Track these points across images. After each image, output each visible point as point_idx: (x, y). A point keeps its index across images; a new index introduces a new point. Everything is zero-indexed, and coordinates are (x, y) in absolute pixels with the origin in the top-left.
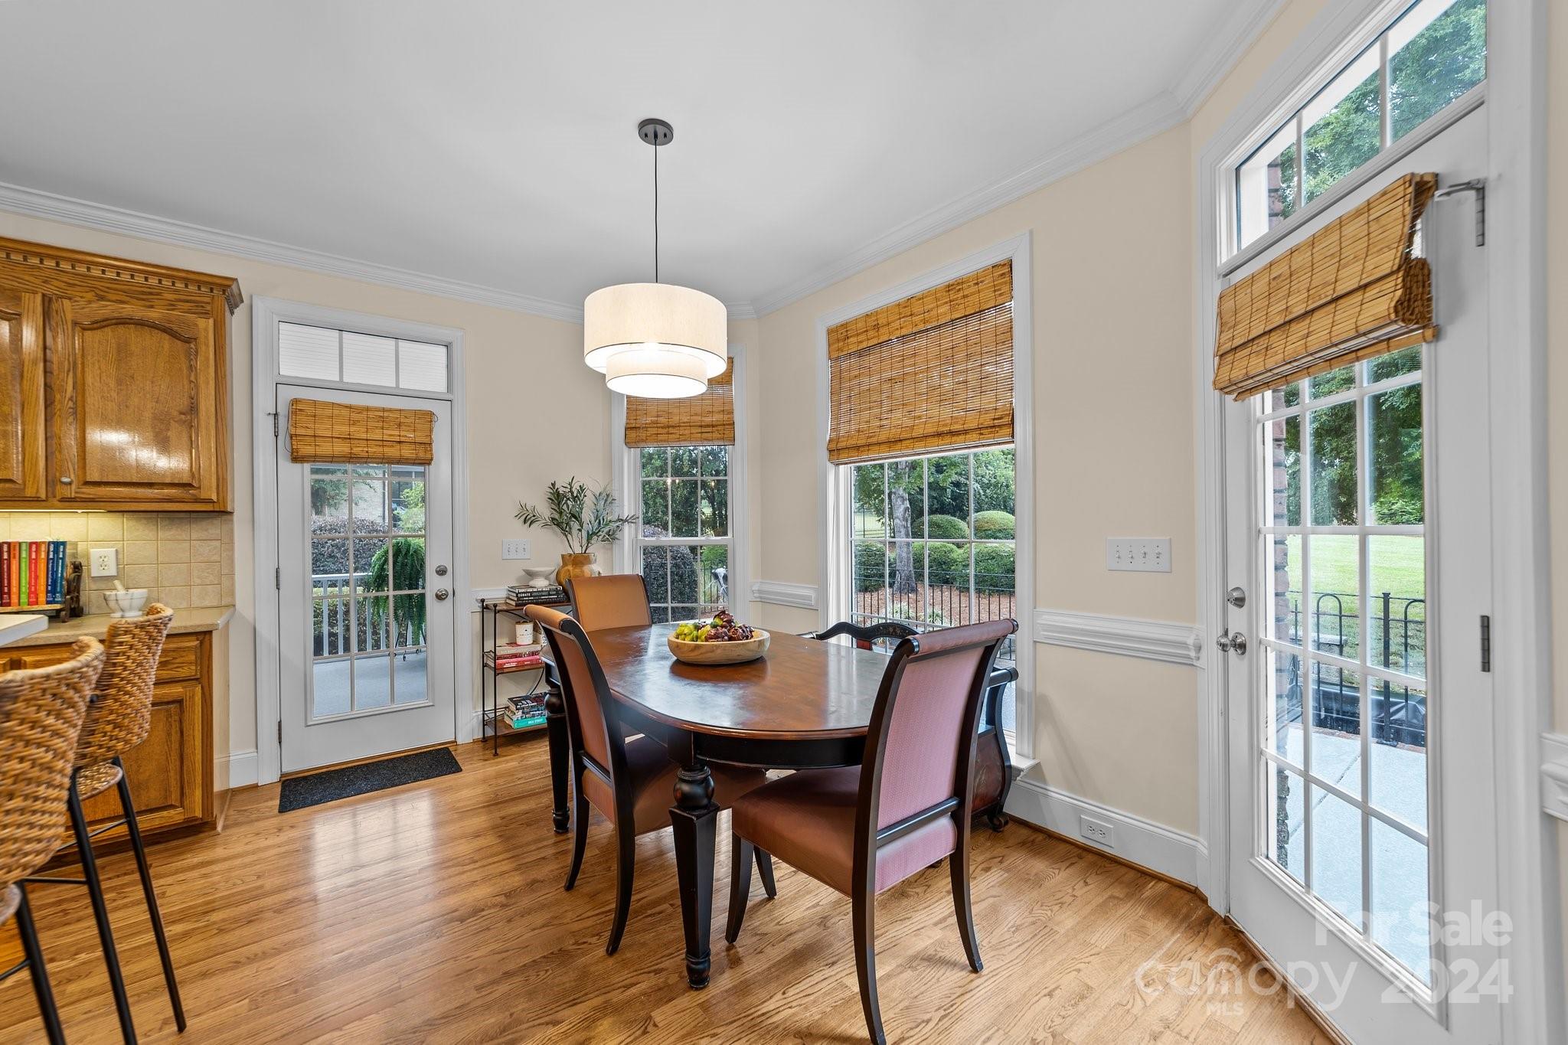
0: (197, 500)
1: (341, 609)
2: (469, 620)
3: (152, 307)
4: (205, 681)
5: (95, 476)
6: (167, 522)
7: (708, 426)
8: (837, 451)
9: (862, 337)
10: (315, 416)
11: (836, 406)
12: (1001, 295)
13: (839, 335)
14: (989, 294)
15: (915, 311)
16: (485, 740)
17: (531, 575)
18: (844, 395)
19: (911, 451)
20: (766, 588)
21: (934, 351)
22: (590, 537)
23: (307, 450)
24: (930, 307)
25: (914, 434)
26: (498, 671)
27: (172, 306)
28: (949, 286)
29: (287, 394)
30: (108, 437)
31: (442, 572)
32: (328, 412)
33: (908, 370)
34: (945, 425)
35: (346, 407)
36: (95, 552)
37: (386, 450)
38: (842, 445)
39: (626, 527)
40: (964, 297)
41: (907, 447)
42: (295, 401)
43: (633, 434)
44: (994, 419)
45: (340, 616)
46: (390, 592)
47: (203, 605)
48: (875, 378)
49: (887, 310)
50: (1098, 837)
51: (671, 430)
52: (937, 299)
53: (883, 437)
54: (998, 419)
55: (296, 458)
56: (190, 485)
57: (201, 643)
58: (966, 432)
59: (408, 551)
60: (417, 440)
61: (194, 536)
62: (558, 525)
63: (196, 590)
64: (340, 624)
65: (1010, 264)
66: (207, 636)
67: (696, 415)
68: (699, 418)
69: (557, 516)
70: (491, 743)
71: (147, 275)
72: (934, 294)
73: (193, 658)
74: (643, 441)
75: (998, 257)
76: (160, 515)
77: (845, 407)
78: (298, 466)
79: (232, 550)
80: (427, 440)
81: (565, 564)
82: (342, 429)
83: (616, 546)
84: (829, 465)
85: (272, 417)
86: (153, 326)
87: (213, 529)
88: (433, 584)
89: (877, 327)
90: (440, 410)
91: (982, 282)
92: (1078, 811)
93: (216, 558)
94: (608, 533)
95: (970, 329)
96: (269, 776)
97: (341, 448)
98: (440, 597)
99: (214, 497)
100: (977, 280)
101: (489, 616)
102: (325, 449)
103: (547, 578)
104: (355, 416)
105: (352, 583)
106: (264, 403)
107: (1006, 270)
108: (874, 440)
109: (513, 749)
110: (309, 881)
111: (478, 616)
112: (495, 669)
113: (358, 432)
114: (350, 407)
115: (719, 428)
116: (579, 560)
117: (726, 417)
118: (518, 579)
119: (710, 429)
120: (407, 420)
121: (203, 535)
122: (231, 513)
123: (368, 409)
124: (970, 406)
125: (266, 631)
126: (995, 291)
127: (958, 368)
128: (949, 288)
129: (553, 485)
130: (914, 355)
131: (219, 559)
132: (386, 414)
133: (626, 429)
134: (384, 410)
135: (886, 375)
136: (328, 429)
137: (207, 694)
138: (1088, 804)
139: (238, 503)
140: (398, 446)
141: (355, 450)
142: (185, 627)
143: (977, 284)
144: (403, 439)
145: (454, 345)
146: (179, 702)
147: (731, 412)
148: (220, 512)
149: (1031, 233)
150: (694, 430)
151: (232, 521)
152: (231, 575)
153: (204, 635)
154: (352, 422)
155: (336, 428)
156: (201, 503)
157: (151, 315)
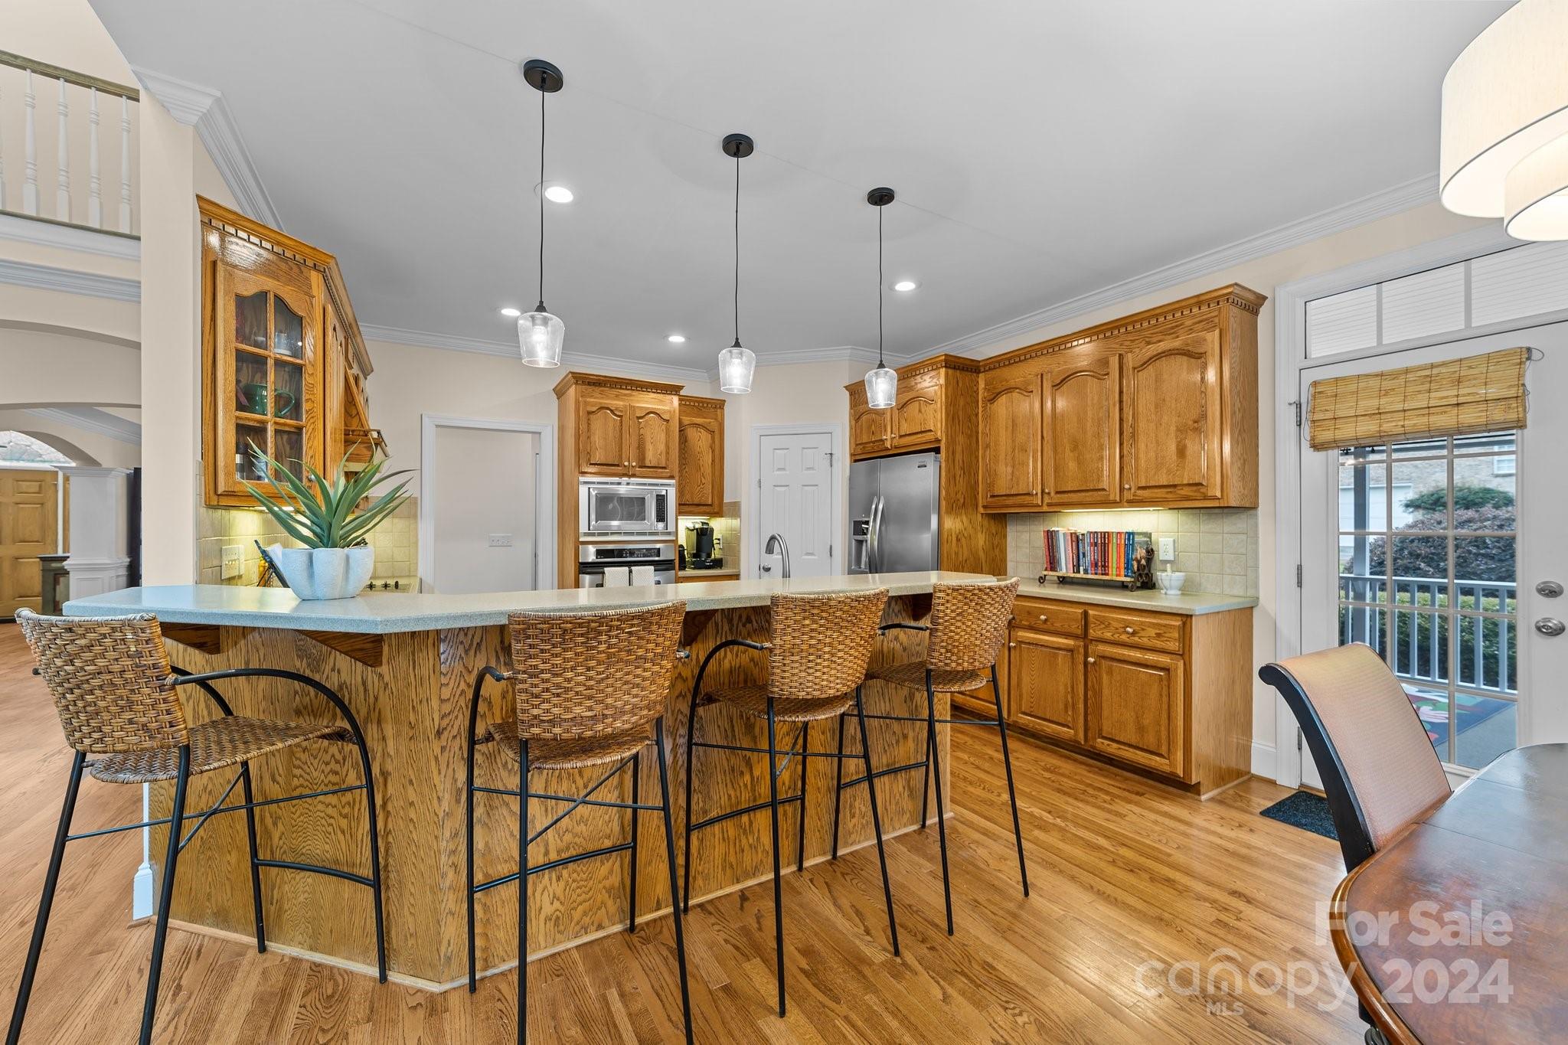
3: (1178, 337)
4: (1186, 657)
5: (1144, 482)
6: (1205, 517)
10: (1336, 396)
23: (1326, 436)
27: (1191, 330)
29: (1313, 376)
32: (1353, 387)
35: (1377, 375)
36: (1162, 541)
37: (1433, 418)
42: (1315, 384)
47: (1231, 593)
55: (1316, 446)
57: (1184, 624)
61: (1226, 529)
66: (1189, 619)
73: (1176, 635)
76: (1202, 511)
78: (1321, 455)
79: (1256, 543)
82: (1370, 404)
85: (1293, 408)
86: (1176, 353)
93: (1243, 551)
99: (1218, 494)
104: (1387, 384)
106: (1287, 394)
113: (1392, 403)
114: (1381, 375)
120: (1472, 372)
121: (1232, 530)
122: (1254, 509)
123: (1407, 371)
131: (1244, 552)
132: (1435, 371)
136: (1351, 407)
137: (1188, 670)
140: (1455, 411)
141: (1386, 427)
142: (1171, 608)
144: (1461, 400)
146: (1166, 670)
151: (1256, 515)
152: (1256, 567)
153: (1186, 618)
154: (1383, 393)
155: (1362, 403)
156: (1206, 498)
157: (1176, 344)
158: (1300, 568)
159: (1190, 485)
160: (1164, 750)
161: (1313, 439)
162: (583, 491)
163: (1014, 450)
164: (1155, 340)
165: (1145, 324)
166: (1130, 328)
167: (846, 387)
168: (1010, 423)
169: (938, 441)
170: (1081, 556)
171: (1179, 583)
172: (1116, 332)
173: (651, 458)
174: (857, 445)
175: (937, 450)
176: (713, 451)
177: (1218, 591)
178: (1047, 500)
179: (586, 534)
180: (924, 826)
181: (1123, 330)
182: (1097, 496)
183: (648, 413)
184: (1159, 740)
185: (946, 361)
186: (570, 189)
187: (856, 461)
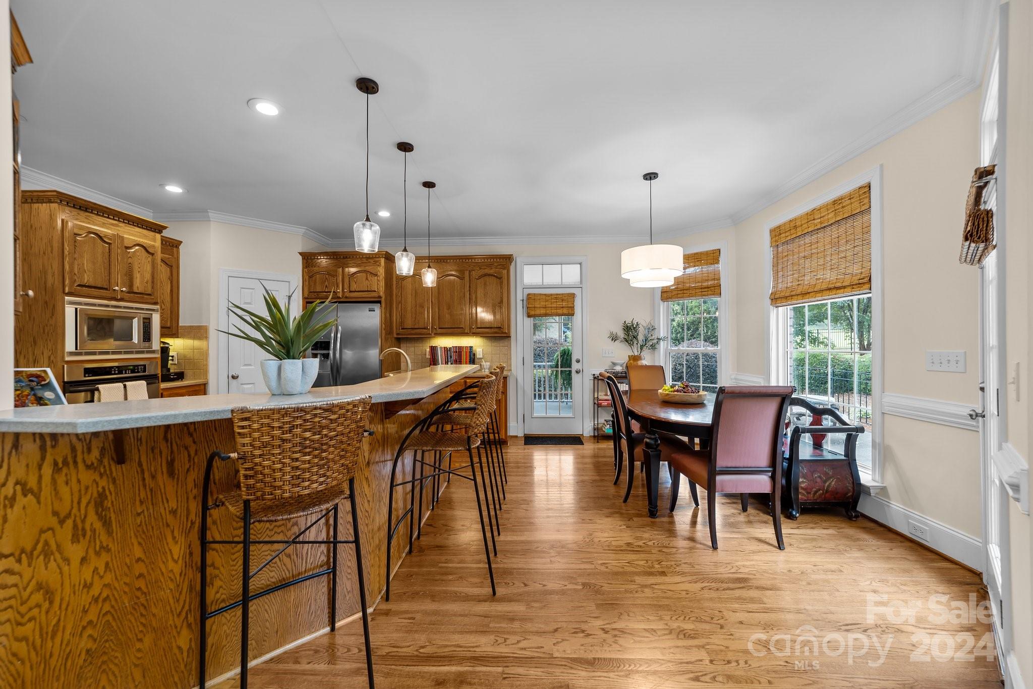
1: (543, 379)
2: (589, 384)
3: (492, 269)
5: (479, 326)
6: (495, 341)
7: (705, 288)
8: (777, 299)
9: (787, 234)
10: (535, 299)
11: (776, 273)
12: (863, 205)
13: (777, 233)
14: (856, 205)
15: (816, 217)
16: (594, 436)
17: (614, 364)
18: (780, 266)
19: (814, 299)
20: (740, 377)
21: (828, 239)
22: (642, 347)
23: (532, 313)
24: (824, 214)
25: (815, 290)
26: (599, 405)
27: (496, 268)
28: (834, 201)
29: (527, 291)
31: (578, 361)
32: (539, 297)
33: (814, 251)
34: (832, 283)
36: (478, 350)
37: (559, 310)
38: (777, 296)
39: (662, 343)
40: (843, 207)
41: (812, 297)
42: (529, 295)
43: (665, 295)
44: (859, 279)
45: (542, 383)
46: (560, 369)
48: (796, 256)
49: (801, 217)
50: (919, 534)
51: (685, 292)
52: (828, 210)
53: (799, 292)
54: (862, 279)
55: (529, 316)
56: (501, 327)
58: (844, 287)
59: (568, 353)
60: (569, 306)
61: (501, 345)
62: (627, 341)
64: (542, 386)
65: (869, 186)
67: (699, 282)
68: (700, 284)
69: (626, 337)
70: (596, 438)
72: (826, 207)
74: (670, 298)
75: (862, 182)
76: (493, 337)
77: (780, 274)
78: (530, 319)
79: (511, 350)
80: (572, 305)
81: (630, 360)
82: (543, 304)
83: (656, 352)
84: (771, 307)
85: (522, 301)
86: (492, 275)
87: (506, 343)
88: (575, 366)
89: (795, 227)
90: (577, 292)
91: (853, 198)
92: (907, 517)
93: (506, 352)
94: (652, 346)
95: (848, 225)
96: (521, 434)
97: (543, 311)
98: (577, 372)
99: (506, 331)
100: (850, 197)
101: (596, 381)
102: (538, 312)
103: (621, 366)
104: (547, 298)
105: (546, 367)
106: (520, 297)
107: (867, 189)
108: (793, 293)
109: (606, 441)
110: (533, 476)
111: (592, 381)
112: (598, 404)
113: (548, 304)
114: (545, 295)
115: (712, 288)
116: (635, 358)
117: (716, 282)
118: (609, 366)
119: (706, 290)
120: (565, 298)
122: (510, 337)
123: (551, 295)
124: (848, 272)
125: (520, 380)
126: (860, 203)
127: (841, 249)
128: (835, 202)
129: (625, 322)
130: (817, 242)
133: (662, 292)
134: (557, 294)
135: (802, 255)
136: (539, 304)
138: (915, 514)
139: (513, 334)
140: (562, 309)
141: (547, 312)
143: (850, 199)
144: (564, 306)
145: (583, 263)
147: (719, 279)
148: (508, 337)
149: (882, 166)
150: (697, 291)
151: (511, 339)
152: (511, 359)
154: (547, 301)
155: (542, 303)
156: (503, 333)
157: (492, 272)
158: (524, 357)
159: (497, 328)
161: (528, 314)
162: (70, 311)
163: (416, 306)
164: (482, 267)
166: (473, 261)
167: (300, 254)
168: (414, 292)
169: (380, 297)
170: (449, 357)
171: (488, 367)
172: (467, 261)
173: (138, 285)
175: (379, 302)
176: (171, 283)
178: (435, 332)
179: (71, 354)
182: (460, 330)
183: (135, 245)
185: (385, 255)
187: (308, 303)
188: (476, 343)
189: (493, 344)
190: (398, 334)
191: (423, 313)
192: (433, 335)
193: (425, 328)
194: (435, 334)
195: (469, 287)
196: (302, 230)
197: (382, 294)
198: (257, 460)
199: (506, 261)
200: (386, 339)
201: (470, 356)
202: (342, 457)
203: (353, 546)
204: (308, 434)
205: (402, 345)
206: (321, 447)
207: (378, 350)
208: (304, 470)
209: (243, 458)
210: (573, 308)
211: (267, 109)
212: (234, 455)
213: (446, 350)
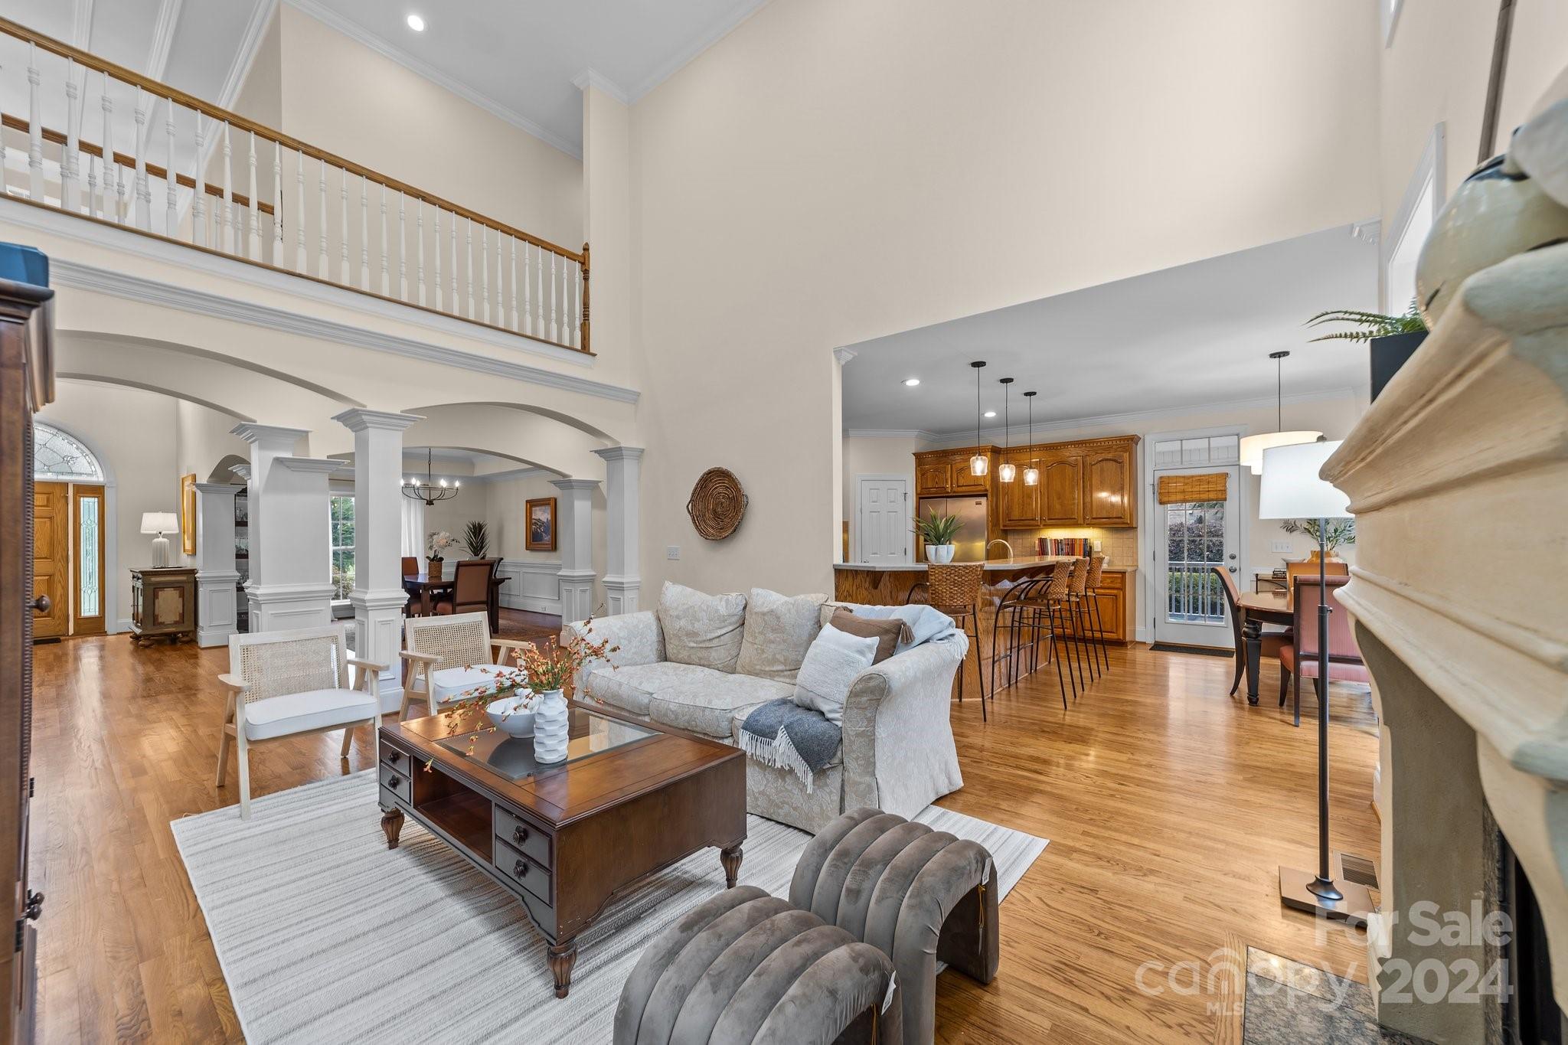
0: (1124, 523)
3: (1110, 453)
6: (1115, 532)
10: (1169, 483)
23: (1165, 499)
27: (1116, 451)
29: (1158, 474)
30: (1103, 495)
31: (1233, 557)
32: (1175, 480)
36: (1095, 542)
37: (1202, 495)
42: (1161, 478)
47: (1125, 562)
55: (1161, 503)
56: (1121, 518)
57: (1123, 577)
60: (1218, 489)
61: (1125, 536)
62: (1310, 532)
63: (1125, 558)
66: (1126, 574)
69: (1310, 528)
71: (1108, 441)
73: (1119, 581)
76: (1115, 529)
78: (1163, 506)
79: (1138, 542)
80: (1223, 489)
81: (1313, 556)
85: (1153, 486)
86: (1110, 460)
87: (1131, 534)
90: (1231, 471)
96: (1150, 641)
97: (1180, 497)
98: (1232, 570)
102: (1173, 497)
104: (1187, 481)
106: (1149, 480)
113: (1188, 488)
114: (1184, 477)
120: (1214, 479)
121: (1126, 537)
122: (1136, 528)
123: (1193, 477)
125: (1150, 578)
131: (1133, 546)
132: (1201, 478)
134: (1201, 476)
136: (1174, 487)
139: (1139, 524)
140: (1208, 493)
141: (1186, 497)
142: (1118, 570)
144: (1211, 489)
145: (1241, 435)
146: (1116, 596)
148: (1133, 528)
151: (1137, 532)
152: (1137, 552)
153: (1124, 573)
154: (1186, 484)
155: (1179, 487)
157: (1110, 456)
158: (1154, 552)
160: (1114, 630)
161: (1160, 500)
163: (1024, 497)
164: (1099, 452)
165: (1095, 445)
166: (1088, 445)
167: (914, 454)
168: (1018, 489)
169: (986, 490)
170: (1060, 550)
172: (1080, 446)
174: (922, 489)
175: (986, 495)
177: (1121, 564)
178: (1044, 523)
180: (1050, 662)
181: (1084, 445)
182: (1072, 521)
184: (1112, 626)
185: (992, 448)
186: (917, 379)
187: (920, 498)
188: (1093, 536)
189: (1115, 536)
190: (1004, 526)
191: (1030, 504)
192: (1042, 527)
193: (1033, 520)
194: (1044, 525)
195: (1083, 474)
196: (914, 433)
197: (988, 487)
198: (937, 587)
199: (1129, 443)
200: (993, 531)
201: (1084, 549)
202: (970, 592)
203: (975, 638)
204: (956, 578)
205: (1009, 537)
206: (962, 584)
207: (984, 543)
208: (954, 594)
209: (931, 585)
210: (1224, 491)
211: (913, 382)
212: (928, 584)
213: (1057, 542)
